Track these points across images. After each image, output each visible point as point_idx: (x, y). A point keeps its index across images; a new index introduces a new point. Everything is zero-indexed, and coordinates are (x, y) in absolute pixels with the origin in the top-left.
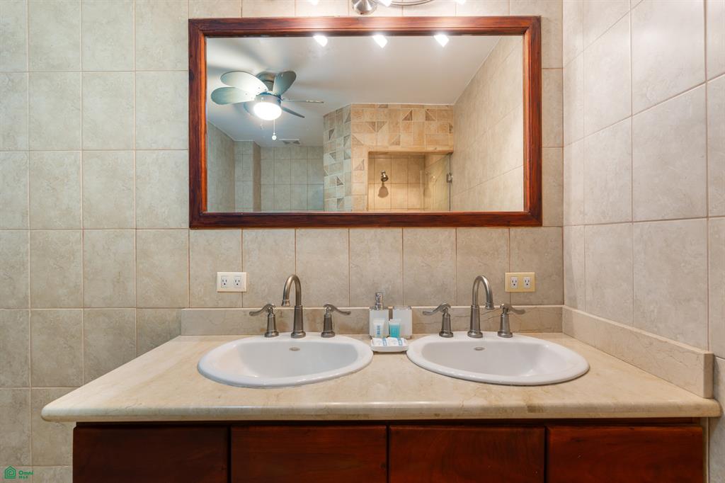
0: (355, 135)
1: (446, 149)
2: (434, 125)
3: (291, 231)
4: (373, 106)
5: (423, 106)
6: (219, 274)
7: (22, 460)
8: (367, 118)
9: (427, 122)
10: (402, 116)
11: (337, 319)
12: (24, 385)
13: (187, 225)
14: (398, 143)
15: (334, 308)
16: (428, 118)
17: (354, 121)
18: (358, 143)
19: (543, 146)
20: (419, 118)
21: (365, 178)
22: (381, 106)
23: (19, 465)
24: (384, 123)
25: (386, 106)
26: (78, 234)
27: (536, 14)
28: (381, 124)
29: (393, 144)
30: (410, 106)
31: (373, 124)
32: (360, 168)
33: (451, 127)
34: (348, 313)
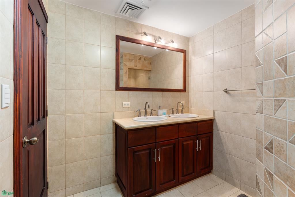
0: (125, 62)
1: (149, 69)
2: (146, 62)
3: (140, 92)
4: (130, 54)
5: (144, 56)
6: (123, 103)
7: (62, 163)
8: (128, 57)
9: (144, 61)
10: (138, 58)
11: (153, 112)
12: (63, 139)
13: (115, 90)
14: (137, 66)
15: (153, 110)
16: (145, 60)
17: (124, 58)
18: (125, 65)
19: (186, 76)
20: (143, 59)
21: (127, 76)
22: (132, 54)
23: (61, 165)
24: (133, 59)
25: (134, 55)
26: (82, 91)
27: (185, 49)
28: (132, 60)
29: (135, 66)
30: (140, 55)
31: (130, 59)
32: (126, 73)
33: (151, 63)
34: (155, 111)
